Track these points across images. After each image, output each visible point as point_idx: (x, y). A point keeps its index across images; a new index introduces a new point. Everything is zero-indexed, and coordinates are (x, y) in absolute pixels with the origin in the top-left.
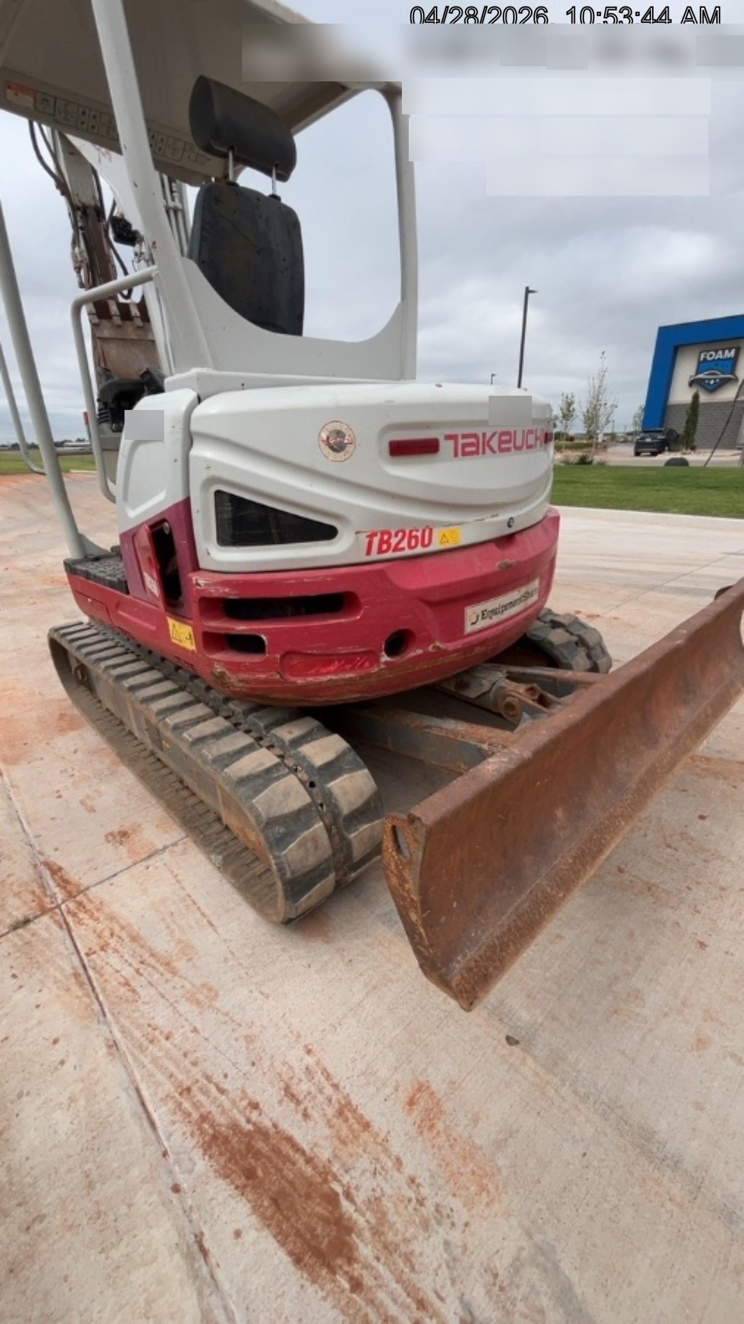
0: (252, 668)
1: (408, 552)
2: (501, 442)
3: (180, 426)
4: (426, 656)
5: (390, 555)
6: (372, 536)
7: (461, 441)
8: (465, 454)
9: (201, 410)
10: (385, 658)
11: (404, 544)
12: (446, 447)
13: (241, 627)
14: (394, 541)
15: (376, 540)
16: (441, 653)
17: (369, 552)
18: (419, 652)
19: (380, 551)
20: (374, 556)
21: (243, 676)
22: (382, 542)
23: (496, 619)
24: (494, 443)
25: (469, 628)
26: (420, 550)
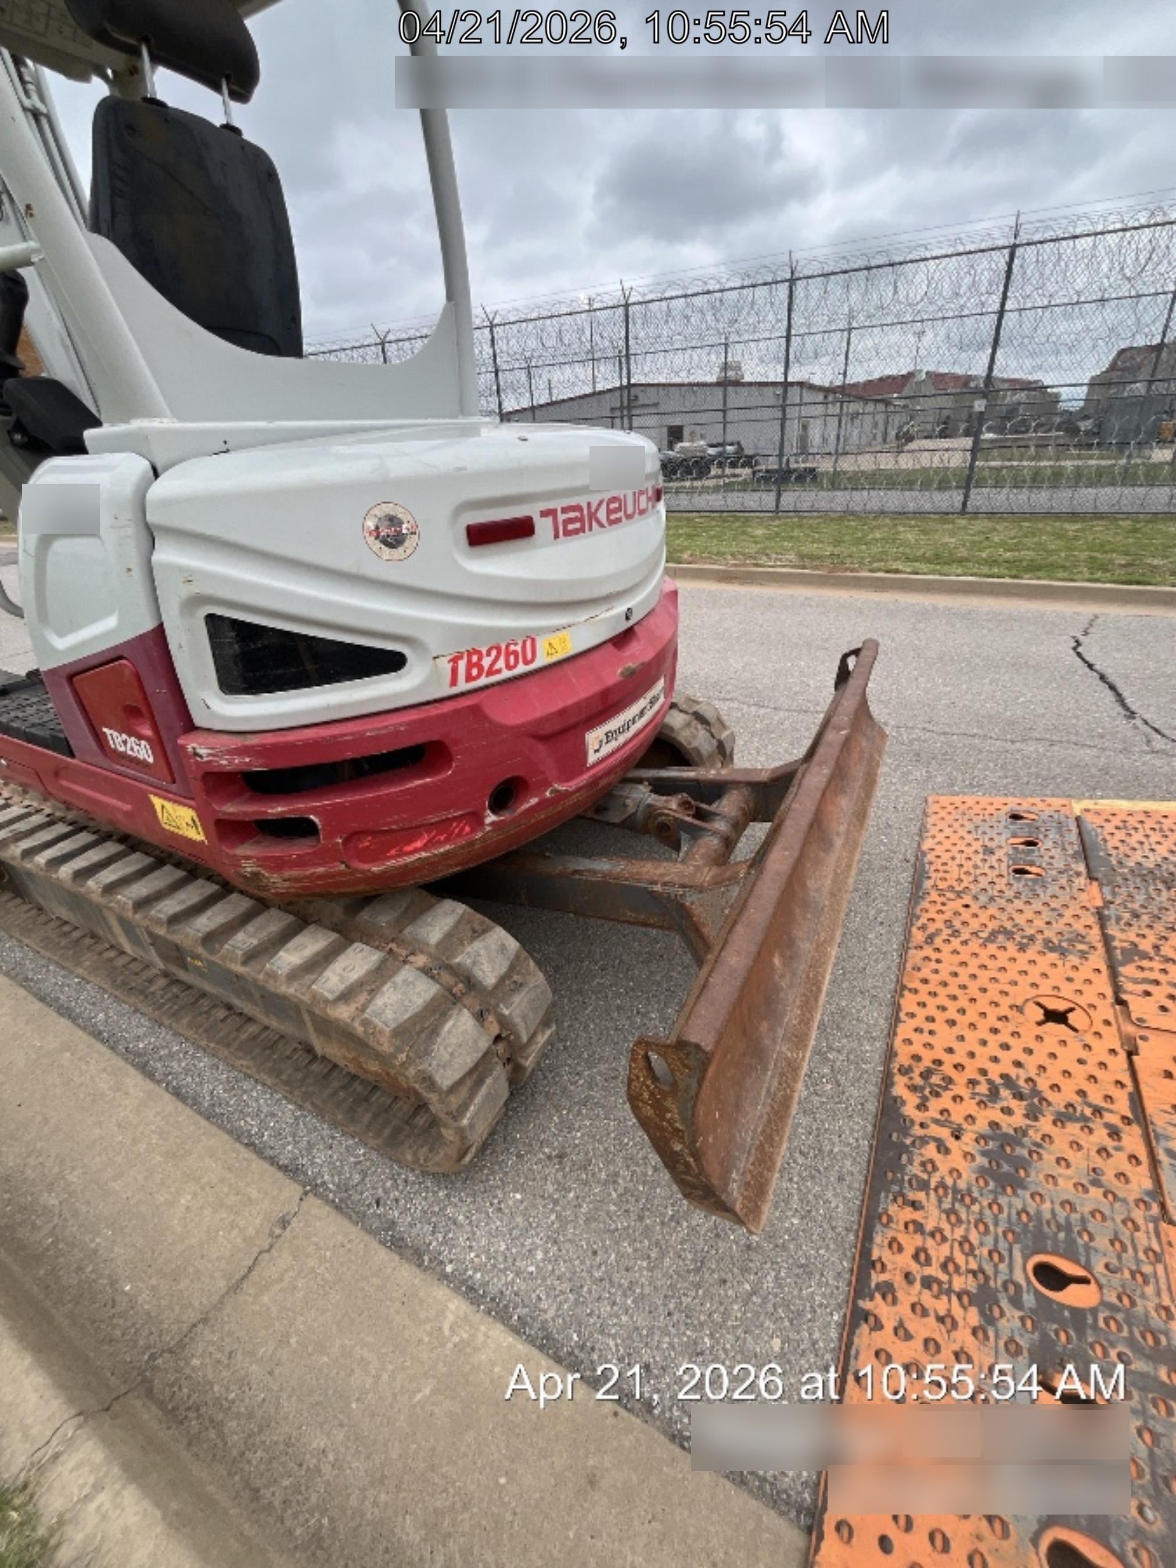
0: (301, 862)
1: (506, 674)
2: (609, 512)
3: (128, 515)
4: (543, 804)
5: (483, 681)
6: (455, 660)
7: (561, 517)
8: (567, 533)
9: (159, 489)
10: (491, 818)
11: (501, 664)
12: (543, 527)
13: (277, 809)
14: (486, 662)
15: (462, 665)
16: (560, 796)
17: (454, 682)
18: (534, 801)
19: (469, 678)
20: (463, 686)
21: (287, 874)
22: (470, 666)
23: (622, 739)
24: (602, 514)
25: (592, 758)
26: (521, 669)
